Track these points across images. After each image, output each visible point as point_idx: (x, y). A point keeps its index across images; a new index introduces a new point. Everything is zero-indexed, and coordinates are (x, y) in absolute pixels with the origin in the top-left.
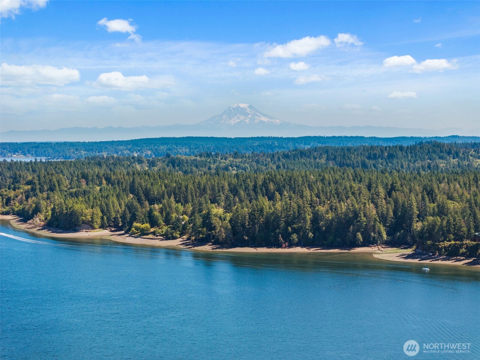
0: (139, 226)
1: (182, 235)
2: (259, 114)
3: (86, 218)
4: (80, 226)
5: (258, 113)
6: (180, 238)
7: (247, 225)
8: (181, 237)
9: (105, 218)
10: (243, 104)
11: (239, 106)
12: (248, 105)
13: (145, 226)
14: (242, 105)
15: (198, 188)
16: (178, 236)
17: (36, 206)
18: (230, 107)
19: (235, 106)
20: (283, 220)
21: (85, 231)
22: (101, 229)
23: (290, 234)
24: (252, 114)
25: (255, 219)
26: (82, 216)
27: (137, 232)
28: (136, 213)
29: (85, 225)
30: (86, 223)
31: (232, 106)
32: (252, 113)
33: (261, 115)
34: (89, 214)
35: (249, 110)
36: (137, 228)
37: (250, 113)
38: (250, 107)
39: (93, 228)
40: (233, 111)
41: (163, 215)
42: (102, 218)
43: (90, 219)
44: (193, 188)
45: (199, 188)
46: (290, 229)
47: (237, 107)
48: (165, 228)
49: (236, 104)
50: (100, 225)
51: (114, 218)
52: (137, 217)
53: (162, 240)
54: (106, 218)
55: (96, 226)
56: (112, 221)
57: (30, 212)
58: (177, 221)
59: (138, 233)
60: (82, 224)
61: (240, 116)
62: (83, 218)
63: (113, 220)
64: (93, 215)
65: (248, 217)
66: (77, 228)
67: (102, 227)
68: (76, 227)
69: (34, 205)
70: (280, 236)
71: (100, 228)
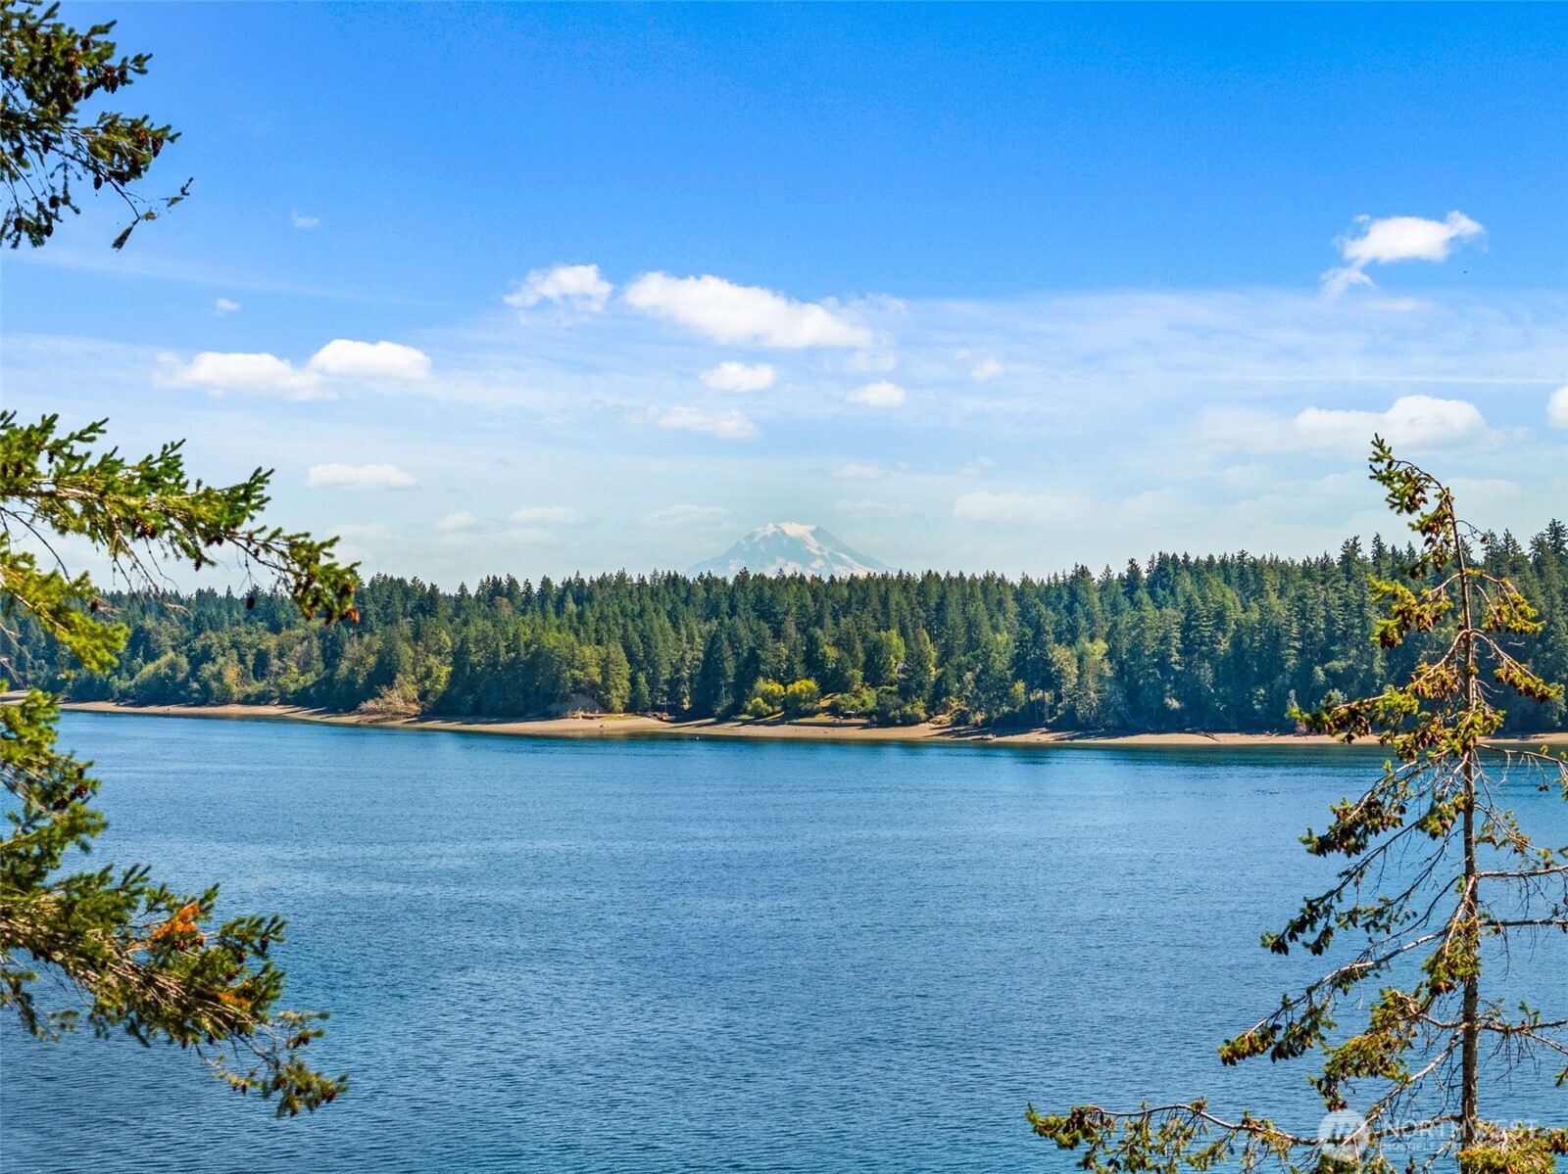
0: (776, 690)
1: (932, 713)
2: (848, 557)
3: (586, 674)
4: (565, 699)
5: (844, 556)
6: (927, 720)
7: (1176, 663)
8: (931, 717)
9: (642, 678)
10: (794, 524)
11: (783, 532)
12: (813, 528)
13: (803, 687)
14: (793, 529)
15: (919, 603)
16: (923, 715)
17: (380, 663)
18: (753, 535)
19: (771, 529)
20: (1294, 647)
21: (584, 717)
22: (629, 715)
23: (1319, 692)
24: (823, 557)
25: (1200, 645)
26: (571, 665)
27: (770, 709)
28: (758, 652)
29: (580, 696)
30: (583, 692)
31: (758, 529)
32: (826, 554)
33: (855, 563)
34: (594, 662)
35: (813, 546)
36: (769, 698)
37: (818, 553)
38: (815, 533)
39: (607, 709)
40: (762, 547)
41: (856, 656)
42: (633, 681)
43: (598, 679)
44: (904, 603)
45: (923, 604)
46: (1321, 673)
47: (774, 533)
48: (870, 697)
49: (771, 525)
50: (627, 701)
51: (667, 682)
52: (762, 667)
53: (865, 726)
54: (644, 680)
55: (617, 703)
56: (662, 690)
57: (361, 681)
58: (919, 664)
59: (774, 713)
60: (573, 692)
61: (786, 565)
62: (577, 672)
63: (666, 688)
64: (607, 665)
65: (1178, 635)
66: (554, 707)
67: (633, 707)
68: (549, 703)
69: (372, 660)
70: (1292, 693)
71: (626, 711)
